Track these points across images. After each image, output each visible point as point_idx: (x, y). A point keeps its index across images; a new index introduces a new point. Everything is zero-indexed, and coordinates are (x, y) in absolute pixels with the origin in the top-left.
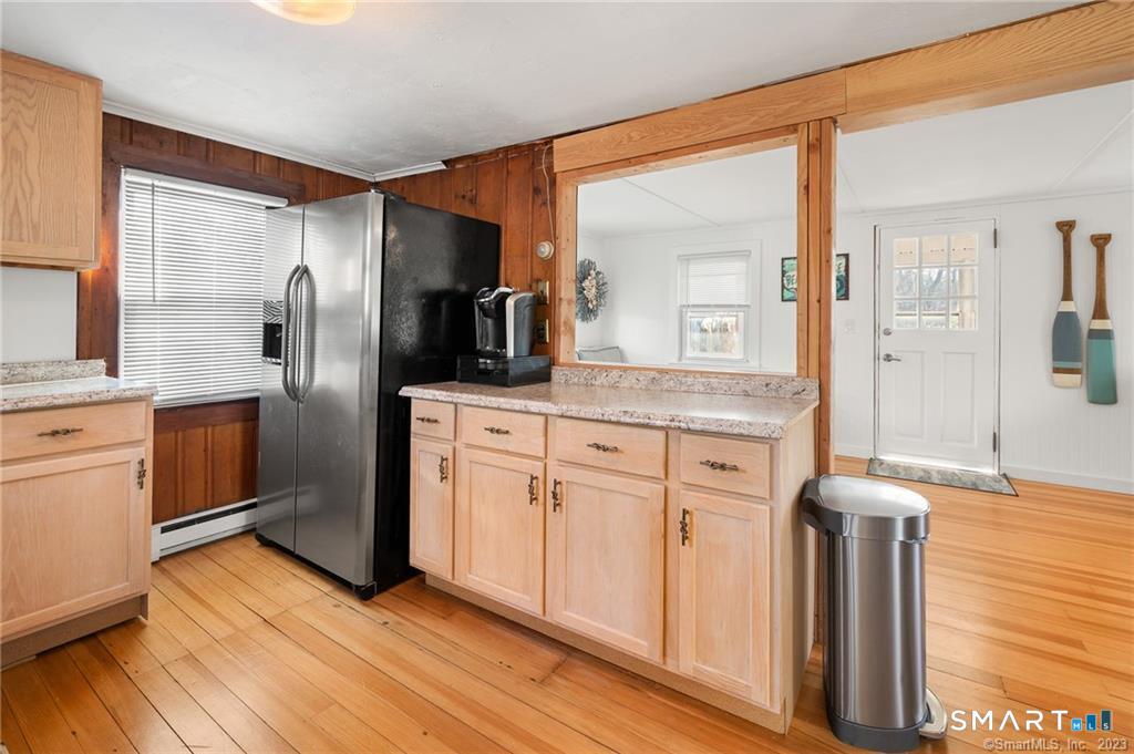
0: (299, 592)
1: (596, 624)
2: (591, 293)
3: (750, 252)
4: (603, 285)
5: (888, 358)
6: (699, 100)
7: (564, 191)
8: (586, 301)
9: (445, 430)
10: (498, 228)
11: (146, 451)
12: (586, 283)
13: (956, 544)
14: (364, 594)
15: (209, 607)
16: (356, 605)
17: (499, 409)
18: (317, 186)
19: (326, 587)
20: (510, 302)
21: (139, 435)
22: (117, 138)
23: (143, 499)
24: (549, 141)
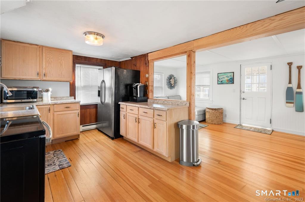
0: (103, 138)
1: (144, 143)
2: (172, 82)
3: (210, 72)
4: (176, 80)
5: (244, 99)
6: (171, 46)
7: (150, 64)
8: (171, 84)
9: (125, 110)
10: (139, 71)
11: (79, 111)
12: (171, 80)
13: (239, 141)
14: (112, 139)
15: (89, 138)
16: (111, 140)
17: (132, 106)
18: (108, 63)
19: (107, 137)
20: (138, 86)
21: (78, 109)
22: (75, 59)
23: (78, 119)
24: (148, 54)
